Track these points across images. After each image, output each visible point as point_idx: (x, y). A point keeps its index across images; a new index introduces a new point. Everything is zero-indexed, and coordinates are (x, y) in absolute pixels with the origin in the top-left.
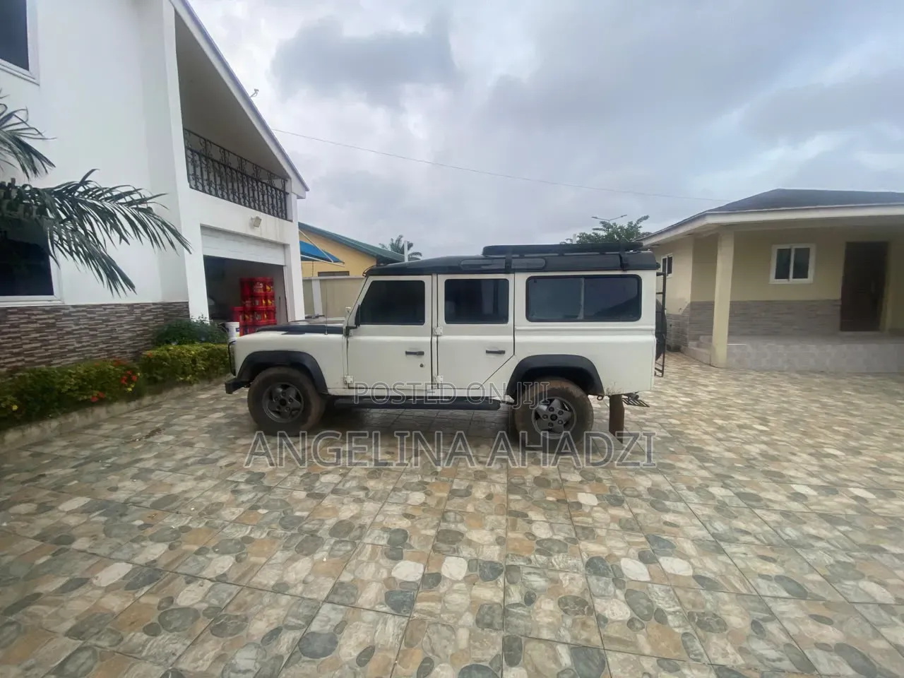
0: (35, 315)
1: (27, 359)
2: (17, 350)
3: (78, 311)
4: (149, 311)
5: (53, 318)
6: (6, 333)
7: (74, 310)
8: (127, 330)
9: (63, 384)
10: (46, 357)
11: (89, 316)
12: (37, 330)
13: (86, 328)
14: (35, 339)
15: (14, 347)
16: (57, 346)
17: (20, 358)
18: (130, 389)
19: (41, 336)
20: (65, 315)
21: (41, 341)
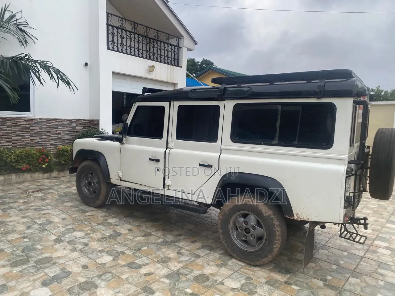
0: (20, 122)
1: (13, 145)
2: (9, 140)
3: (42, 122)
4: (81, 124)
5: (29, 124)
6: (5, 130)
7: (40, 121)
8: (66, 135)
9: (8, 157)
10: (23, 145)
11: (47, 124)
12: (20, 130)
13: (45, 131)
14: (18, 135)
15: (8, 138)
16: (29, 140)
17: (10, 144)
18: (44, 166)
19: (21, 134)
20: (35, 123)
21: (21, 136)
